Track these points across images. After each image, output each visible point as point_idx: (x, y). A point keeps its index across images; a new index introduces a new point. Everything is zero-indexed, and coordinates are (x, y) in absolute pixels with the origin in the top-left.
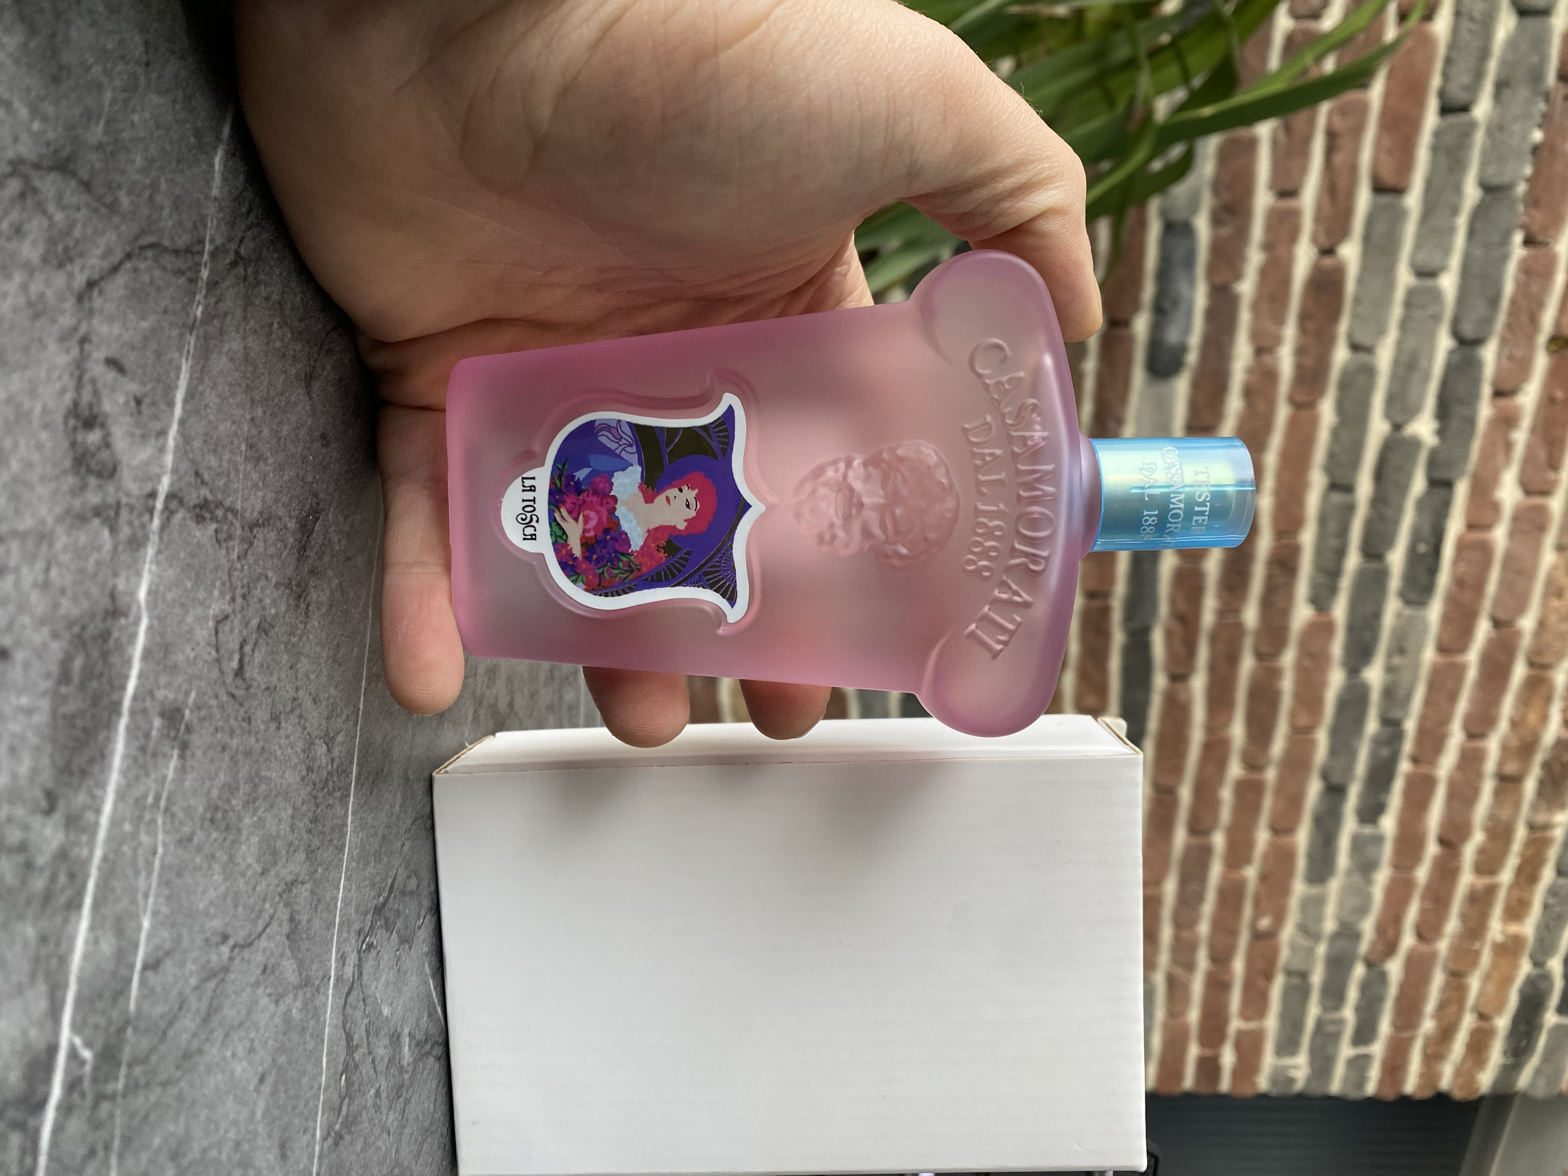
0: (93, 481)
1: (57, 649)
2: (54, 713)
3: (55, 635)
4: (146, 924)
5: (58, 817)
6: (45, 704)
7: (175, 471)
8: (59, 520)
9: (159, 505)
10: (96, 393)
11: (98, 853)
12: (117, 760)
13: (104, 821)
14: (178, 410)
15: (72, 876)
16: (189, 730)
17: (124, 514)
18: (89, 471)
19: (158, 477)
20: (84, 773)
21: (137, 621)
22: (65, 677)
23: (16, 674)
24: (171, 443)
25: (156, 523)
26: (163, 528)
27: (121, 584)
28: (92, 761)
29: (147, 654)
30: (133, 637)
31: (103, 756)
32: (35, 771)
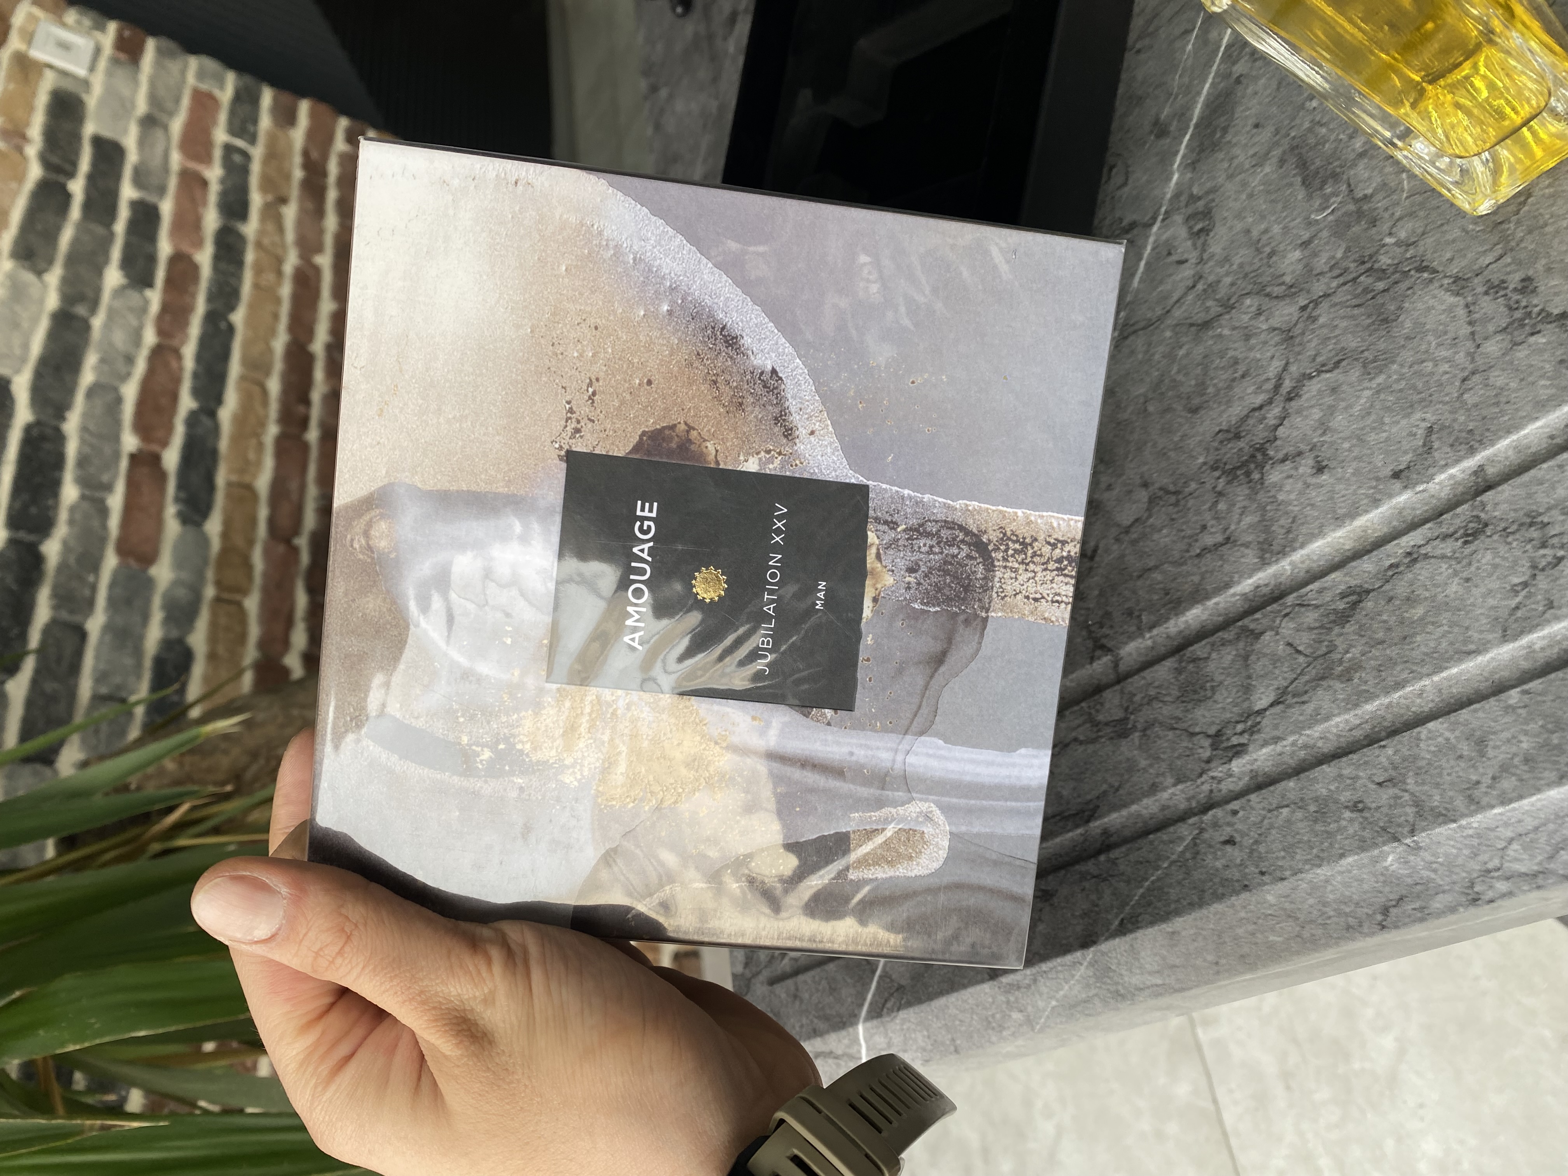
0: (1200, 209)
1: (1228, 137)
2: (1233, 113)
3: (1229, 142)
4: (1190, 47)
5: (1235, 76)
6: (1236, 116)
7: (1147, 237)
8: (1222, 185)
9: (1161, 217)
10: (1194, 245)
11: (1215, 68)
12: (1199, 106)
13: (1210, 80)
14: (1142, 264)
15: (1230, 56)
16: (1151, 132)
17: (1183, 204)
18: (1202, 213)
19: (1159, 229)
20: (1219, 95)
21: (1179, 166)
22: (1225, 130)
23: (1251, 122)
24: (1149, 248)
25: (1163, 209)
26: (1160, 207)
27: (1189, 175)
28: (1213, 102)
29: (1177, 152)
30: (1184, 157)
31: (1207, 105)
32: (1245, 89)
